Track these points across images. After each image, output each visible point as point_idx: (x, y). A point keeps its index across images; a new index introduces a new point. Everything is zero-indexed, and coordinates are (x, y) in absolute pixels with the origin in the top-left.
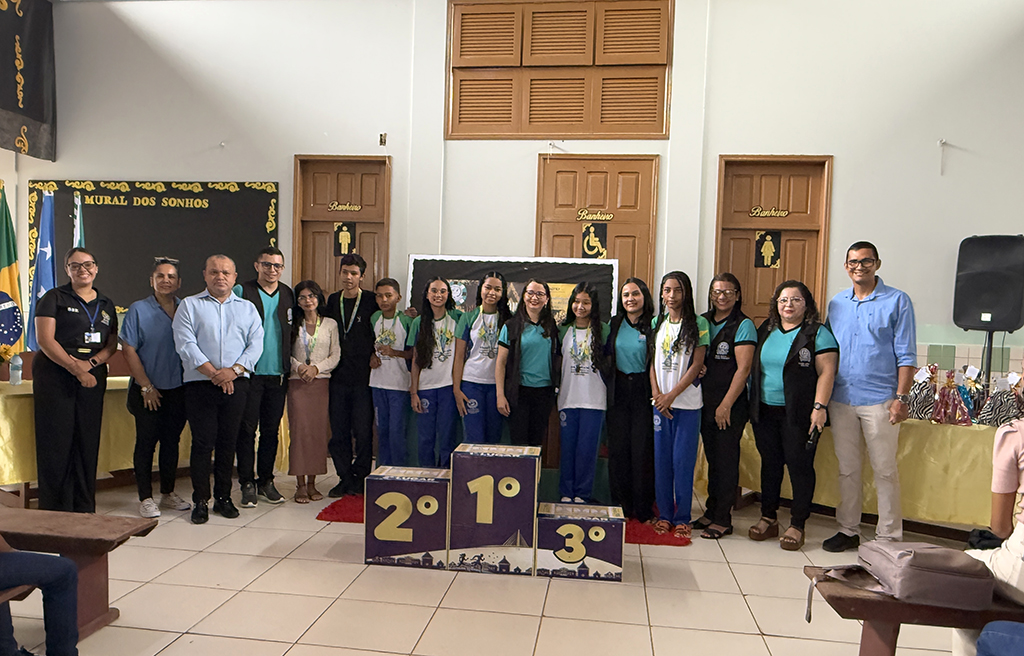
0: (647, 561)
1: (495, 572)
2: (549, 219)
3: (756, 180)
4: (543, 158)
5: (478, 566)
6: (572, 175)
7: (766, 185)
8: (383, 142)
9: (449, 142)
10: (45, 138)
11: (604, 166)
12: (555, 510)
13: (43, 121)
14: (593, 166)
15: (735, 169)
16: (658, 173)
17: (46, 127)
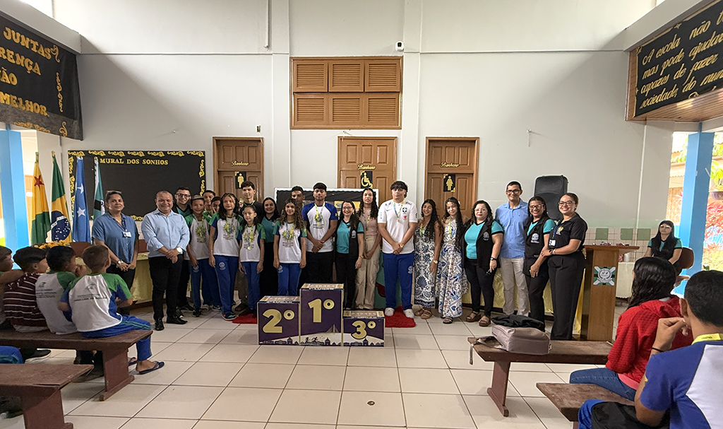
0: (396, 336)
1: (323, 345)
2: (344, 169)
3: (444, 149)
4: (340, 138)
5: (315, 343)
6: (355, 147)
7: (448, 152)
8: (259, 130)
9: (292, 130)
10: (76, 128)
11: (370, 143)
12: (351, 314)
13: (74, 119)
14: (365, 143)
15: (433, 143)
16: (396, 146)
17: (76, 122)
